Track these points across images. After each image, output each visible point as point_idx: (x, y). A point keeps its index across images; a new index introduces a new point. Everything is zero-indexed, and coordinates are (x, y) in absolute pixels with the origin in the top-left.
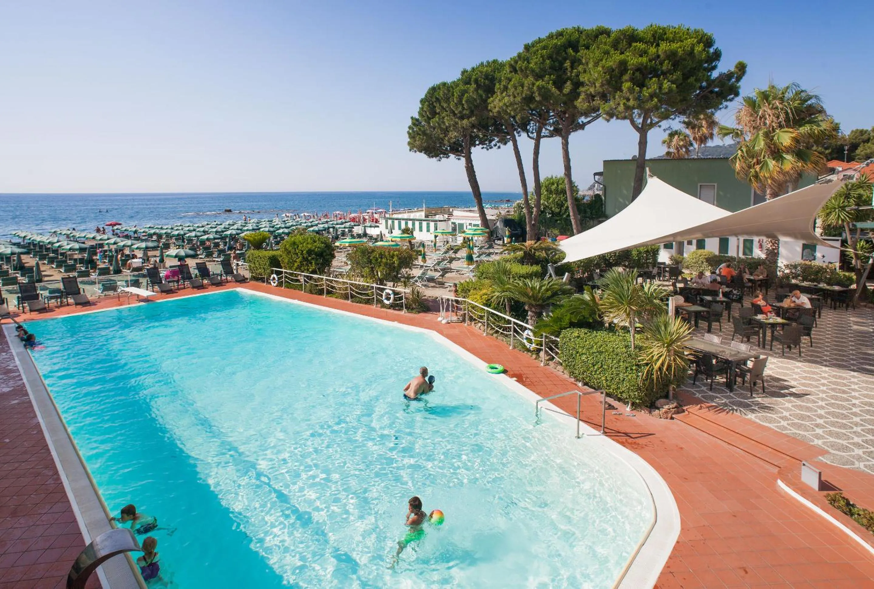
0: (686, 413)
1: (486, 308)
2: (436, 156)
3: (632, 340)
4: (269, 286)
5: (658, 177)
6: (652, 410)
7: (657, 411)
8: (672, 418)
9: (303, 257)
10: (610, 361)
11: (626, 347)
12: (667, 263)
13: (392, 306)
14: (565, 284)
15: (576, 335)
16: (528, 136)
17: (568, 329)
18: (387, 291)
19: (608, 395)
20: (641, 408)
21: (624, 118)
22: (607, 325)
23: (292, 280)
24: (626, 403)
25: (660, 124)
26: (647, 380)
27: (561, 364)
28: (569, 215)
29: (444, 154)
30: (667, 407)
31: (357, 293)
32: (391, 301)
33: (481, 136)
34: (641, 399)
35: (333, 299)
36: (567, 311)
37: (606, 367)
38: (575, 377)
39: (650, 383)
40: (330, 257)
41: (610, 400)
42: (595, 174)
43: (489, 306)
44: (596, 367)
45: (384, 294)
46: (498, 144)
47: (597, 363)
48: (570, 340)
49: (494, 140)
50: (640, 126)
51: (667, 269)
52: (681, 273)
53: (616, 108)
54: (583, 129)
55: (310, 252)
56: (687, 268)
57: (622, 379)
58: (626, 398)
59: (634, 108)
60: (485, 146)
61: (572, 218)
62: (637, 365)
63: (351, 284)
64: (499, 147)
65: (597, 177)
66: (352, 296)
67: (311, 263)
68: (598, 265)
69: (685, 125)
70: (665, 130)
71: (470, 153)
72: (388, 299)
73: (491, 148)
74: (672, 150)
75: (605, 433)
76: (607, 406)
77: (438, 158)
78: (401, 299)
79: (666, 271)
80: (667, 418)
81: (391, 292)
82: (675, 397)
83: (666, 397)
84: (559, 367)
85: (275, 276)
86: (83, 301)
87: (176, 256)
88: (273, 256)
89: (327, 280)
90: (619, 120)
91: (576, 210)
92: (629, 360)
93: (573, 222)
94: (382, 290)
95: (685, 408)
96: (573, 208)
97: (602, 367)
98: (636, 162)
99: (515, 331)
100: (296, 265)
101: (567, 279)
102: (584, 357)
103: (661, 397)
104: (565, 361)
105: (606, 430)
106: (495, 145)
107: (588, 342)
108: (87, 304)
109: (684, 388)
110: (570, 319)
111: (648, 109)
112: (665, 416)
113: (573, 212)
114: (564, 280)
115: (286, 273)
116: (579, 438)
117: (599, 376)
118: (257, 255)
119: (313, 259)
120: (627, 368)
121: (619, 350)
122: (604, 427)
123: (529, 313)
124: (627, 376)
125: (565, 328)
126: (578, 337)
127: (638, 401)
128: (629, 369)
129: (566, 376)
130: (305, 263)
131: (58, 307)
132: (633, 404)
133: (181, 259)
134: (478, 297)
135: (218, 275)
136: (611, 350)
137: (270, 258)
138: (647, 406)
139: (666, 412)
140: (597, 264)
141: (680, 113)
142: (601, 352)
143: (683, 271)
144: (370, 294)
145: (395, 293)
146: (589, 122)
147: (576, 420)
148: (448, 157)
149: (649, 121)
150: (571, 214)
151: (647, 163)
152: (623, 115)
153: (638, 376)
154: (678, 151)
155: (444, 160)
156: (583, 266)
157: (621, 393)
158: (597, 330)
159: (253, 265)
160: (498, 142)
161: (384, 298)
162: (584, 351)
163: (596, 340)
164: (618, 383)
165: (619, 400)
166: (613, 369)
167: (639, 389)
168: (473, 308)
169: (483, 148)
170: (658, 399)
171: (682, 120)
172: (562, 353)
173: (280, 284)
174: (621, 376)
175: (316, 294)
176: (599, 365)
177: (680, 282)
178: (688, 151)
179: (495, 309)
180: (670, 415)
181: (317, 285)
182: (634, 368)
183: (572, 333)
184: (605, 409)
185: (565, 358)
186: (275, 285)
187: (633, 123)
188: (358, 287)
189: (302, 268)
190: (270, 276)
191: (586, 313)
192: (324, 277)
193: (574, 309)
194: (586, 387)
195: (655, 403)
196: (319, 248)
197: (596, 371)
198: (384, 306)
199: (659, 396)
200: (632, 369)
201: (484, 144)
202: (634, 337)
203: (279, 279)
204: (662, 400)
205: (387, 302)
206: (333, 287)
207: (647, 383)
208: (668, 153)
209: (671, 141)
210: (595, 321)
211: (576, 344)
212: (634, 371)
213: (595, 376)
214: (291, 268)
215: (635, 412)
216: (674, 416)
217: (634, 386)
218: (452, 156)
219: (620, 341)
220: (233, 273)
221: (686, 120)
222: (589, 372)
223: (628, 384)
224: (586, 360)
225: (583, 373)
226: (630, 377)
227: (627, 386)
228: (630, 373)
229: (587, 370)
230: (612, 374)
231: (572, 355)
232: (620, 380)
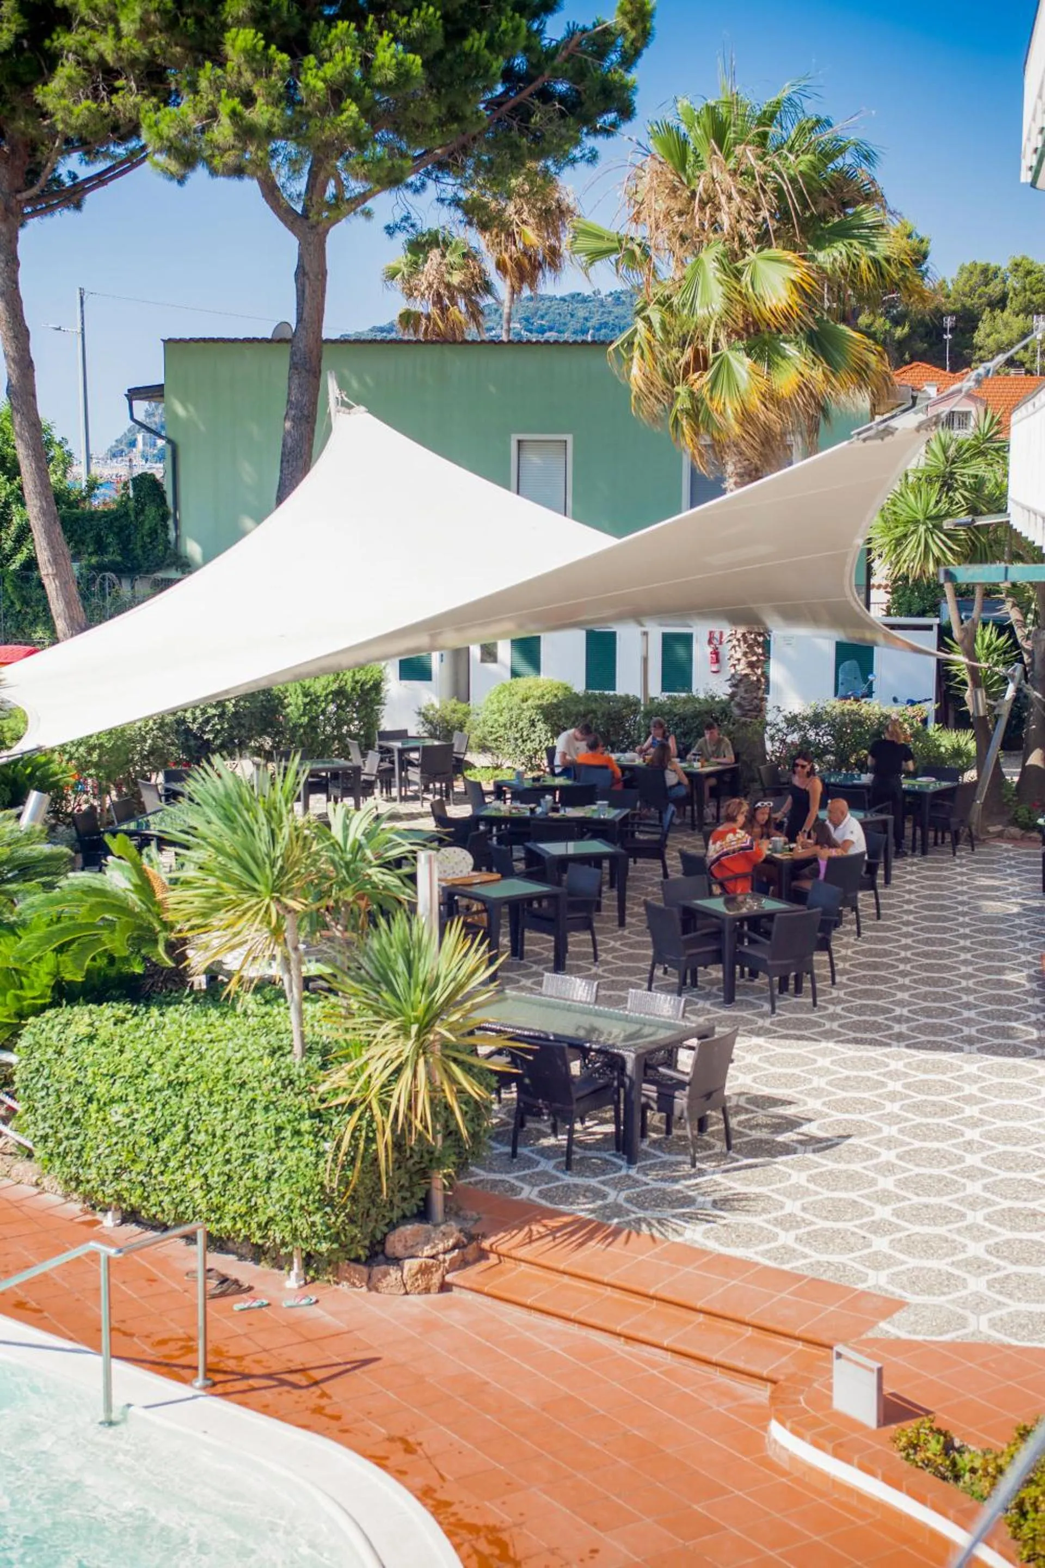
0: (493, 1259)
3: (294, 1026)
5: (372, 411)
6: (378, 1270)
7: (394, 1273)
8: (445, 1287)
10: (218, 1112)
11: (273, 1053)
12: (412, 733)
14: (29, 837)
15: (84, 1030)
17: (50, 1013)
19: (217, 1243)
20: (336, 1272)
21: (238, 171)
22: (200, 981)
24: (280, 1263)
25: (369, 204)
26: (354, 1162)
27: (30, 1155)
28: (31, 564)
30: (428, 1251)
34: (335, 1238)
36: (48, 939)
37: (201, 1138)
38: (87, 1197)
39: (363, 1171)
41: (226, 1264)
42: (134, 394)
44: (164, 1145)
47: (169, 1127)
48: (59, 1053)
50: (299, 208)
51: (414, 756)
52: (461, 766)
53: (203, 131)
54: (78, 207)
56: (484, 749)
57: (262, 1175)
58: (284, 1244)
59: (270, 135)
61: (46, 570)
62: (316, 1115)
65: (141, 407)
68: (156, 757)
69: (459, 215)
70: (390, 230)
74: (423, 306)
75: (210, 1385)
76: (213, 1283)
79: (411, 763)
80: (427, 1290)
82: (452, 1212)
83: (423, 1214)
84: (21, 1167)
90: (221, 181)
91: (61, 538)
92: (288, 1098)
93: (51, 586)
95: (486, 1244)
96: (48, 533)
97: (186, 1139)
98: (287, 348)
101: (34, 817)
102: (116, 1113)
103: (405, 1219)
104: (45, 1138)
105: (214, 1374)
107: (128, 1054)
109: (483, 1174)
110: (56, 974)
111: (328, 145)
112: (421, 1283)
113: (52, 545)
114: (25, 821)
116: (111, 1423)
117: (179, 1177)
120: (279, 1129)
121: (247, 1069)
122: (209, 1367)
124: (282, 1161)
125: (38, 1011)
126: (91, 1038)
127: (324, 1247)
128: (286, 1134)
129: (53, 1198)
132: (309, 1259)
136: (220, 1070)
138: (357, 1260)
139: (425, 1271)
140: (152, 752)
141: (442, 166)
142: (185, 1084)
143: (469, 757)
146: (100, 179)
147: (96, 1361)
149: (331, 189)
150: (43, 557)
151: (327, 351)
152: (230, 158)
153: (319, 1155)
154: (444, 310)
156: (97, 765)
157: (263, 1227)
158: (164, 1004)
162: (117, 1090)
163: (160, 1043)
164: (251, 1191)
165: (258, 1253)
166: (231, 1143)
167: (326, 1202)
170: (392, 1226)
171: (449, 193)
172: (32, 1110)
174: (261, 1164)
176: (178, 1133)
177: (460, 800)
178: (475, 313)
180: (436, 1279)
182: (305, 1125)
183: (68, 1024)
184: (210, 1297)
185: (43, 1128)
187: (271, 191)
191: (117, 943)
193: (65, 931)
194: (132, 1228)
195: (382, 1242)
197: (165, 1161)
199: (396, 1214)
200: (297, 1133)
202: (301, 1012)
204: (408, 1229)
207: (353, 1176)
208: (408, 318)
209: (415, 267)
210: (154, 969)
211: (82, 1068)
212: (307, 1138)
213: (166, 1179)
215: (313, 1292)
216: (449, 1278)
217: (307, 1192)
219: (253, 1032)
221: (464, 195)
222: (138, 1167)
223: (286, 1189)
224: (127, 1122)
225: (117, 1177)
226: (291, 1162)
227: (283, 1196)
228: (292, 1149)
229: (134, 1161)
230: (228, 1162)
231: (70, 1111)
232: (255, 1177)
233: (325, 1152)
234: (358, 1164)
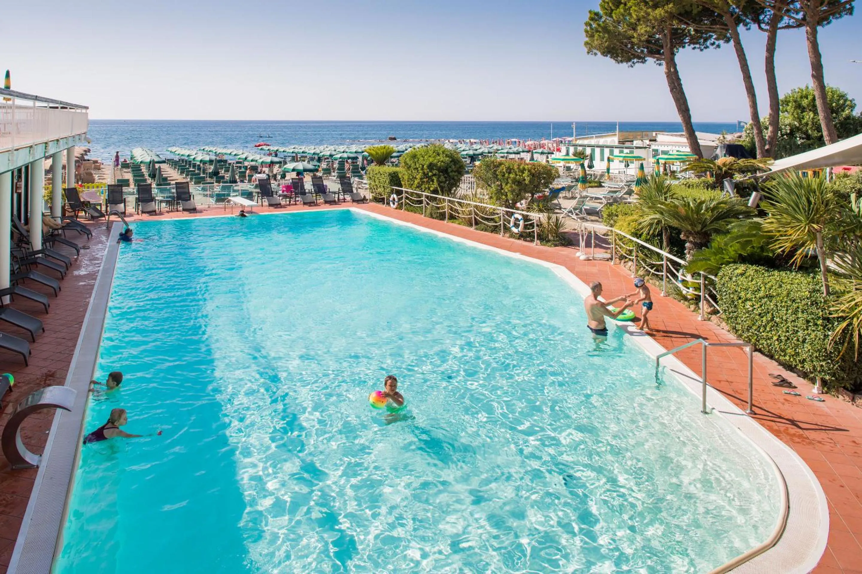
1: (635, 239)
2: (628, 60)
3: (823, 281)
4: (388, 207)
9: (424, 173)
13: (521, 236)
15: (741, 272)
16: (760, 27)
17: (731, 265)
18: (516, 216)
23: (413, 201)
26: (843, 344)
29: (639, 57)
31: (483, 218)
32: (521, 228)
33: (693, 33)
35: (454, 225)
37: (778, 320)
39: (847, 348)
40: (456, 174)
43: (639, 236)
45: (512, 220)
46: (717, 43)
47: (766, 314)
48: (731, 278)
49: (711, 37)
55: (431, 166)
57: (801, 340)
60: (697, 46)
62: (828, 319)
63: (476, 207)
64: (718, 46)
66: (477, 223)
67: (433, 181)
71: (673, 54)
72: (516, 225)
73: (707, 47)
75: (753, 414)
77: (630, 63)
78: (532, 225)
81: (520, 217)
85: (395, 196)
86: (191, 207)
87: (294, 170)
88: (394, 173)
89: (450, 201)
92: (814, 309)
94: (511, 214)
97: (772, 319)
99: (669, 271)
100: (416, 182)
101: (754, 201)
102: (748, 305)
105: (754, 408)
106: (713, 44)
108: (194, 210)
110: (738, 252)
115: (406, 192)
116: (706, 413)
117: (770, 335)
118: (377, 172)
119: (435, 175)
120: (808, 322)
122: (752, 405)
123: (687, 245)
124: (809, 335)
125: (727, 264)
127: (828, 377)
128: (812, 324)
130: (425, 180)
131: (168, 212)
132: (824, 383)
133: (299, 173)
134: (625, 224)
135: (335, 193)
137: (390, 174)
138: (846, 388)
144: (497, 220)
145: (526, 218)
148: (644, 61)
153: (826, 336)
155: (639, 66)
159: (373, 183)
160: (717, 39)
161: (512, 224)
164: (797, 346)
166: (789, 324)
168: (620, 240)
169: (694, 48)
172: (721, 299)
173: (400, 207)
174: (800, 334)
175: (436, 218)
176: (769, 316)
179: (647, 241)
181: (438, 208)
182: (820, 322)
183: (737, 269)
184: (774, 385)
186: (395, 206)
188: (483, 210)
189: (423, 187)
190: (390, 197)
192: (447, 198)
196: (442, 161)
197: (765, 327)
198: (512, 236)
200: (816, 324)
201: (697, 43)
202: (825, 275)
203: (400, 199)
205: (515, 230)
206: (456, 211)
207: (843, 349)
211: (738, 285)
212: (820, 328)
214: (411, 186)
215: (825, 396)
217: (819, 351)
218: (650, 60)
219: (809, 283)
220: (352, 192)
222: (754, 328)
223: (810, 348)
224: (751, 309)
225: (748, 330)
226: (812, 336)
227: (809, 350)
228: (814, 331)
229: (753, 325)
230: (788, 331)
231: (733, 302)
232: (798, 340)
233: (828, 335)
234: (846, 344)
